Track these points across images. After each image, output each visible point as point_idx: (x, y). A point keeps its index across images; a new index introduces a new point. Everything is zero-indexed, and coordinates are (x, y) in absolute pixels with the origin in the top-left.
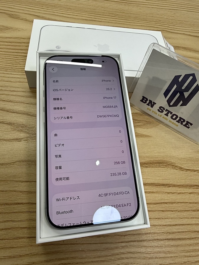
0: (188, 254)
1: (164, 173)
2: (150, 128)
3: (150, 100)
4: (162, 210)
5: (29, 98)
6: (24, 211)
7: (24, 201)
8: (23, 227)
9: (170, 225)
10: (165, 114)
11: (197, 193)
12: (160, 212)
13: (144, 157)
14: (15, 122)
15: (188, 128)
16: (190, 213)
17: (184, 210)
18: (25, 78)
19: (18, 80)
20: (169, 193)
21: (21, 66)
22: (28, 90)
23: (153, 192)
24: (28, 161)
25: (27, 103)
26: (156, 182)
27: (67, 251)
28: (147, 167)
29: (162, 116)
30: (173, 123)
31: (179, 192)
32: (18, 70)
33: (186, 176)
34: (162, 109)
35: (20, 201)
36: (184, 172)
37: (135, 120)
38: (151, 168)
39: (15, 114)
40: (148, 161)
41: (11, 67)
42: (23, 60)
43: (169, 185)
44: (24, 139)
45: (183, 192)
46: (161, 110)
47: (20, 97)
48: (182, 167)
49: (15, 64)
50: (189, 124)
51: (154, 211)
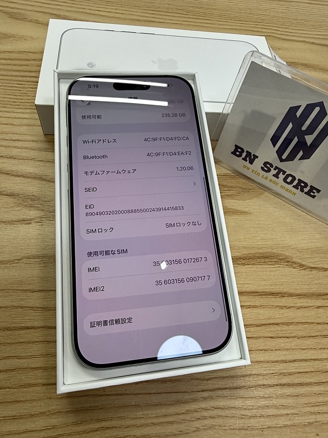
0: (316, 409)
1: (272, 273)
2: (248, 199)
3: (247, 152)
4: (270, 335)
5: (43, 152)
6: (37, 340)
7: (36, 324)
8: (35, 366)
9: (285, 362)
10: (274, 175)
12: (267, 339)
13: (239, 247)
14: (21, 192)
15: (314, 197)
16: (319, 341)
17: (309, 335)
18: (36, 119)
19: (25, 121)
20: (281, 307)
21: (29, 98)
22: (43, 138)
23: (254, 307)
24: (44, 256)
25: (41, 161)
26: (260, 289)
27: (110, 406)
28: (244, 264)
29: (268, 179)
30: (287, 190)
31: (299, 305)
32: (25, 105)
33: (311, 278)
34: (269, 166)
35: (30, 323)
36: (308, 272)
37: (223, 186)
38: (250, 266)
39: (21, 178)
40: (245, 254)
41: (12, 100)
42: (32, 88)
43: (282, 295)
44: (35, 221)
45: (306, 305)
46: (267, 167)
47: (29, 151)
48: (304, 263)
49: (19, 96)
50: (314, 191)
51: (257, 338)
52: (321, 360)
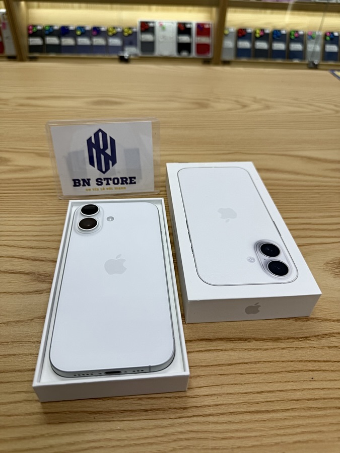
0: (282, 432)
4: (240, 372)
9: (253, 393)
11: (294, 348)
12: (237, 375)
14: (37, 271)
16: (284, 375)
17: (275, 371)
19: (44, 223)
23: (226, 350)
31: (265, 347)
39: (38, 262)
41: (36, 209)
43: (249, 340)
45: (272, 347)
47: (45, 242)
51: (228, 375)
52: (286, 390)
